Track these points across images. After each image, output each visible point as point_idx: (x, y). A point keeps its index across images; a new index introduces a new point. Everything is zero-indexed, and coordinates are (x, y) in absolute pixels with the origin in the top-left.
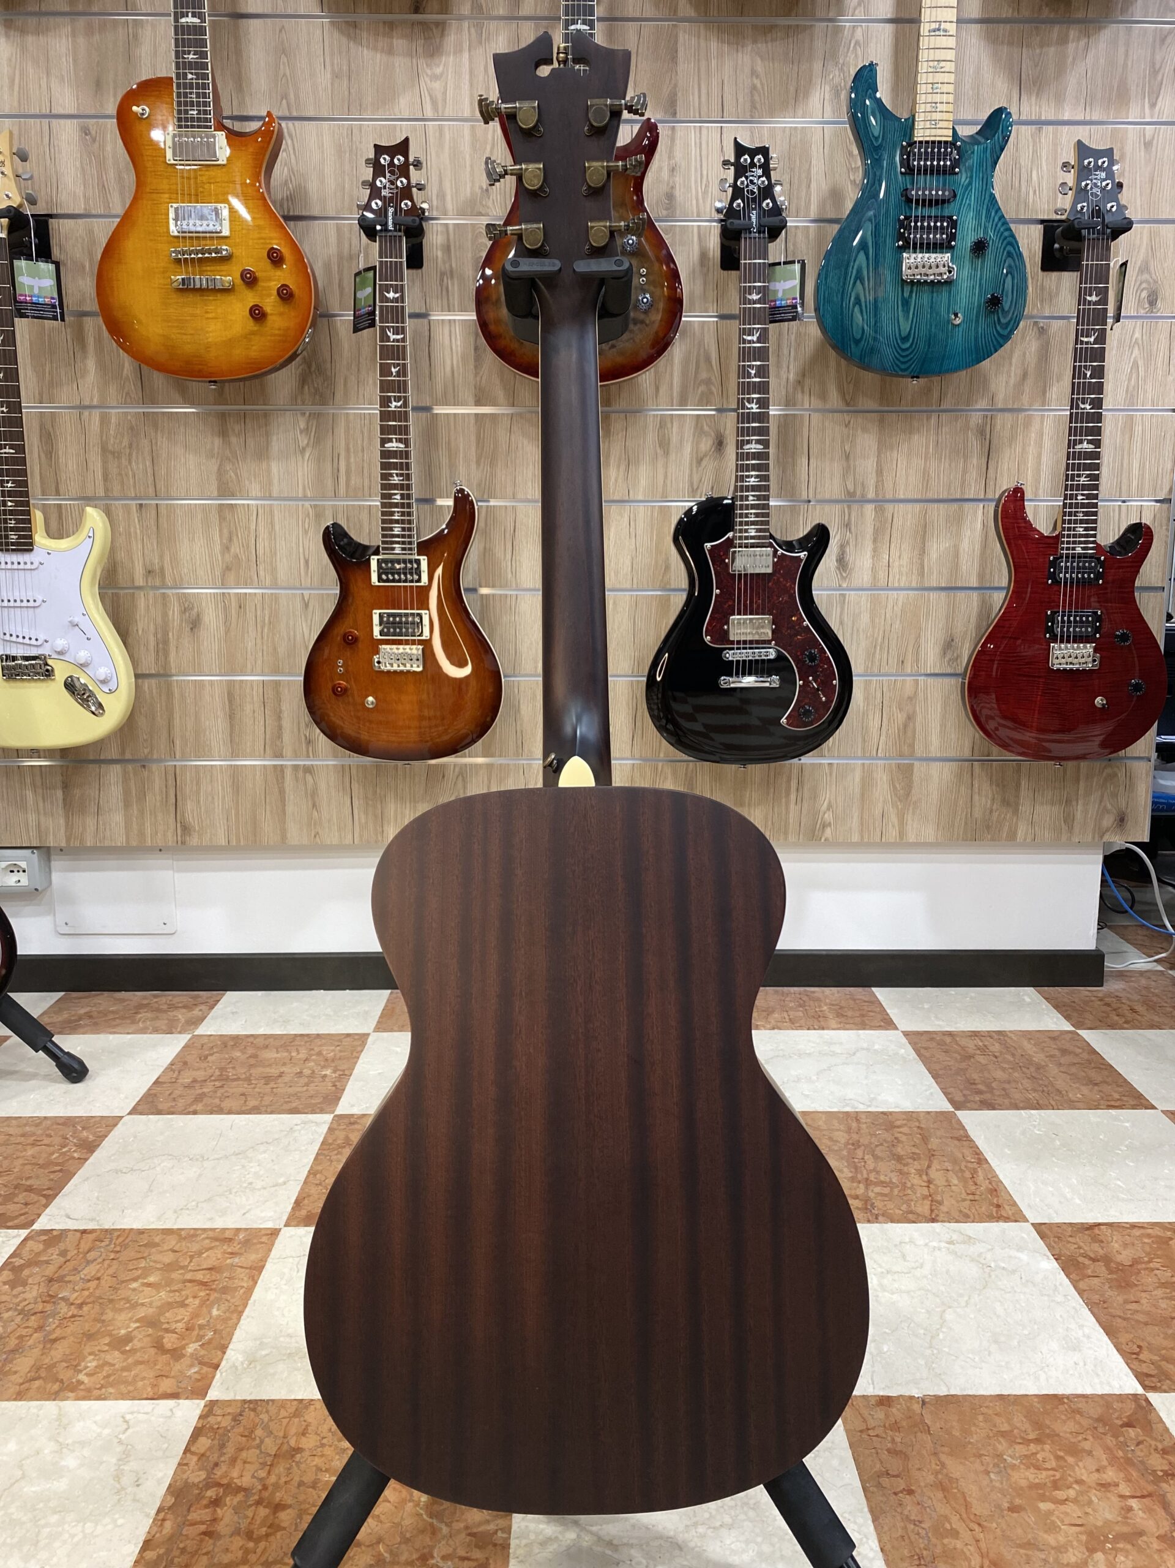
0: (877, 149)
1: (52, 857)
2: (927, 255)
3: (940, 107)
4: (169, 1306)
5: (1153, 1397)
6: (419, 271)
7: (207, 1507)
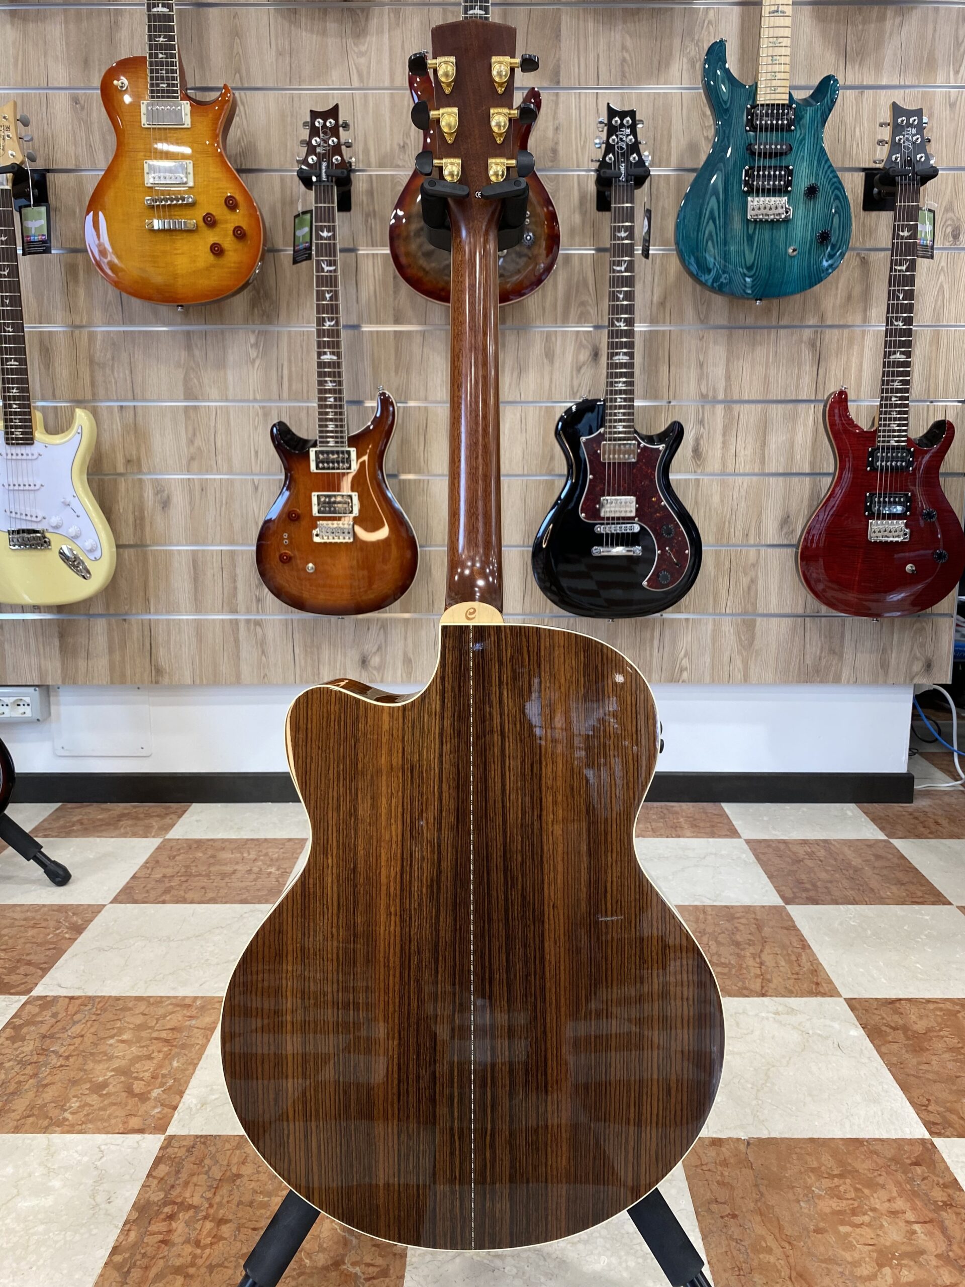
0: (727, 110)
1: (51, 693)
2: (768, 199)
3: (779, 76)
4: (138, 1059)
5: (938, 1141)
6: (348, 214)
7: (164, 1220)
